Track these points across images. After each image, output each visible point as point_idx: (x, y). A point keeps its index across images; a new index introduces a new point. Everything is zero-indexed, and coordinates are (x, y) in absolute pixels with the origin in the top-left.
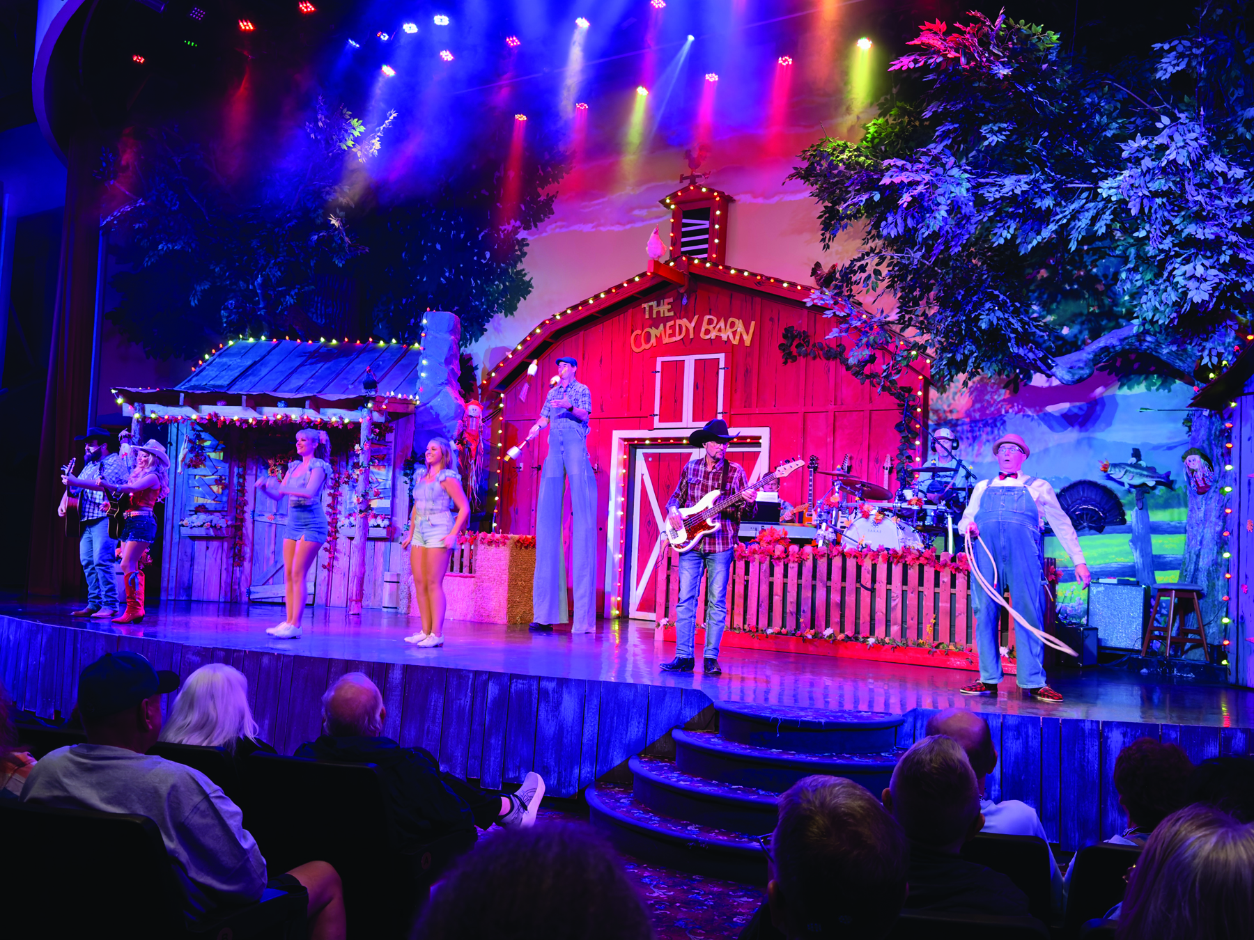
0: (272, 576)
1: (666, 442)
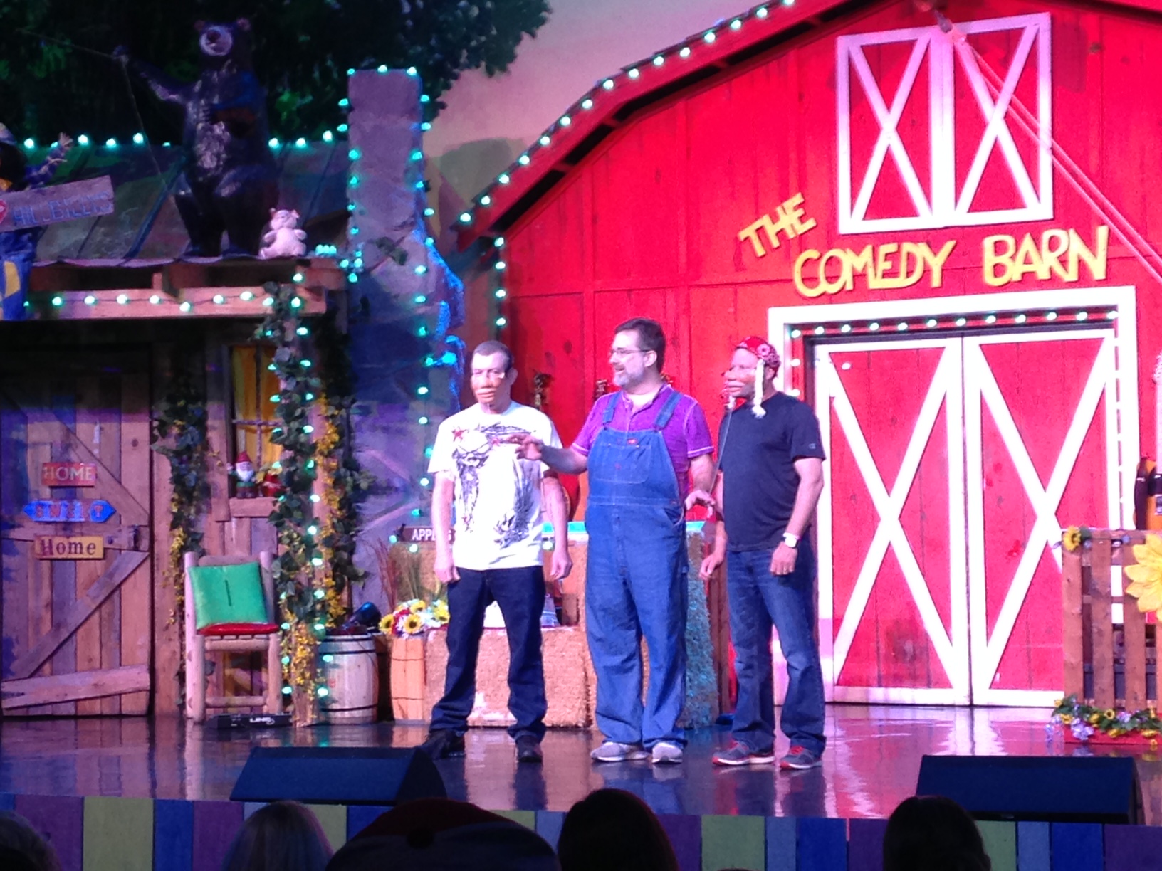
0: (50, 657)
1: (888, 328)
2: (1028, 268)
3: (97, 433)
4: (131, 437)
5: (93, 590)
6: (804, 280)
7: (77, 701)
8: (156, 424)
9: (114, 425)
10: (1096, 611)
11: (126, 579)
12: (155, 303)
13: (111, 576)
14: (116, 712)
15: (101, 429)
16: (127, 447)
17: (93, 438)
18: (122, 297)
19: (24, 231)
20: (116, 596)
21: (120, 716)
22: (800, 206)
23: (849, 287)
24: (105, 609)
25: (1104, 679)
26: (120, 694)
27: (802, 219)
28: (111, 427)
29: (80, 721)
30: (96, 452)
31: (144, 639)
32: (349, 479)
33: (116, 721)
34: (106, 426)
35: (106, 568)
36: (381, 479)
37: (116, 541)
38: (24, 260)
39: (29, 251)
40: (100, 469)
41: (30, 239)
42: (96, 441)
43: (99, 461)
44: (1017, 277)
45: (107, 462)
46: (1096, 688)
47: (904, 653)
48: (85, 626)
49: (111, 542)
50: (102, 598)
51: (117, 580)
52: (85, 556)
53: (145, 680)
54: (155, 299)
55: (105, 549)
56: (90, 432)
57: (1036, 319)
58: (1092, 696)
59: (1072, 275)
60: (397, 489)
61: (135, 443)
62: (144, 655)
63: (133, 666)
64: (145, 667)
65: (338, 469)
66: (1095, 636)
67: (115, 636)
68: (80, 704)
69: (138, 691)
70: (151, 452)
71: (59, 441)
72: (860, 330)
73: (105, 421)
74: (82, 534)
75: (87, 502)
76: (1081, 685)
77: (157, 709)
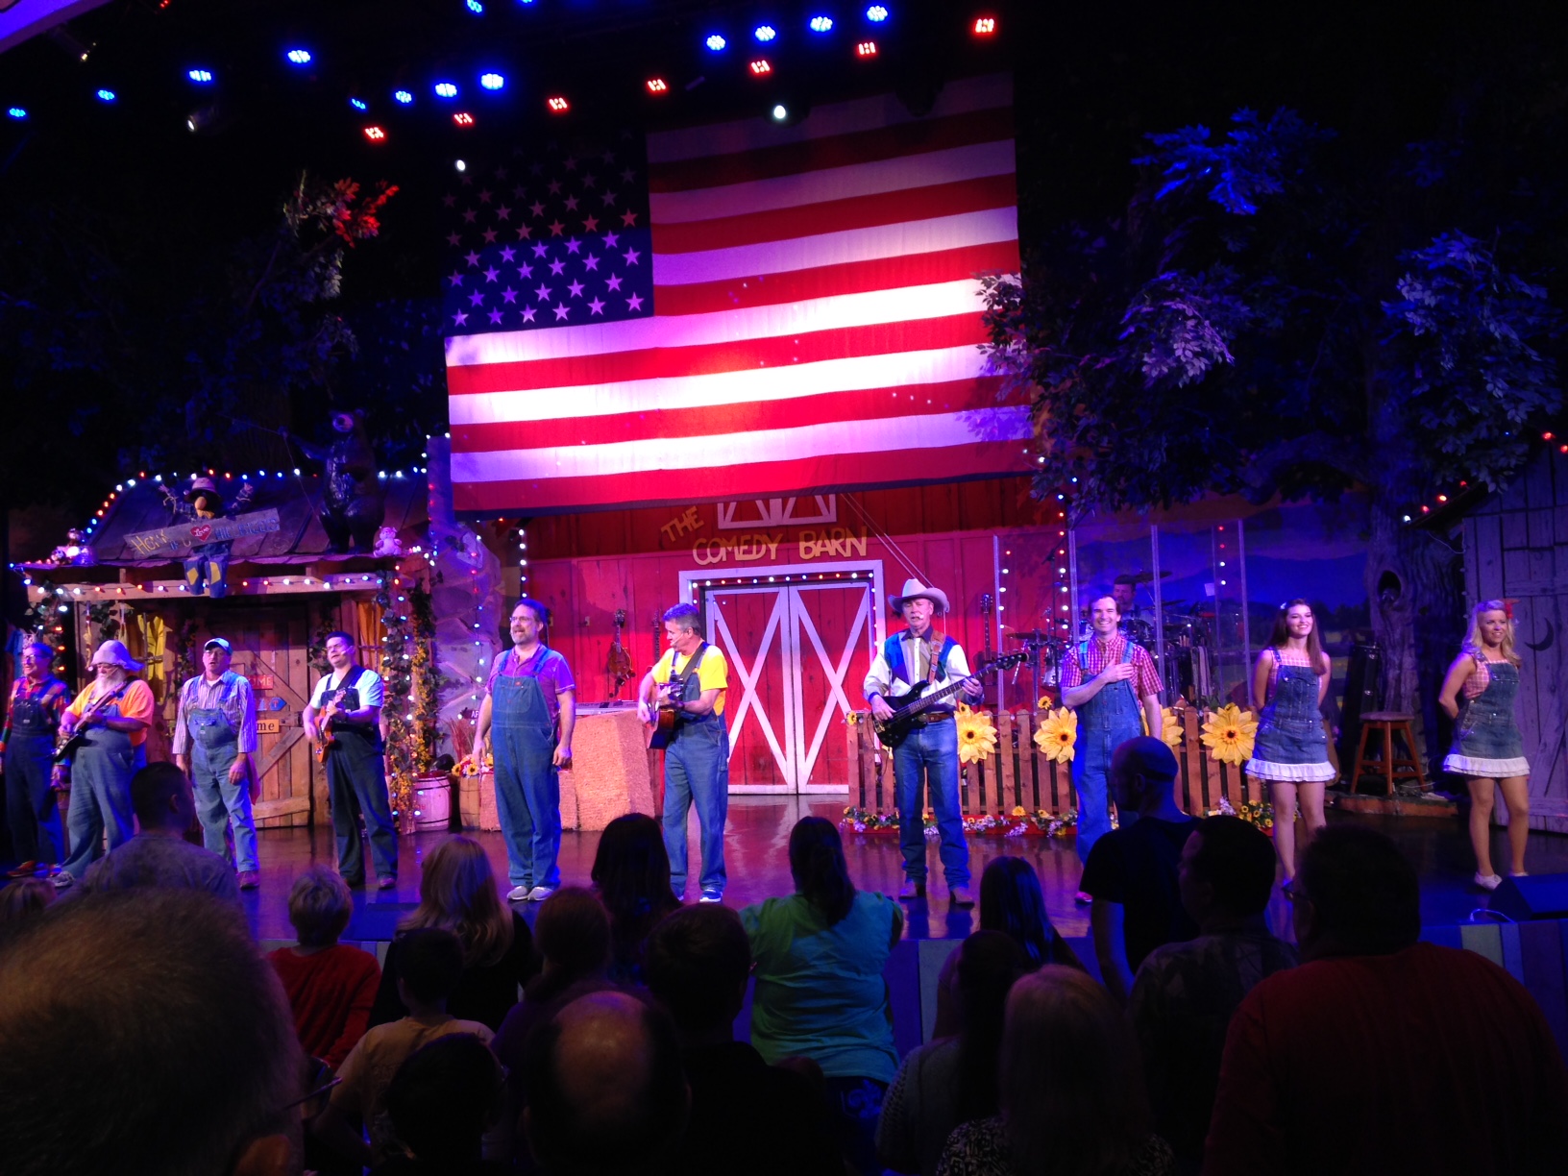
1: (747, 582)
2: (824, 549)
3: (273, 657)
4: (295, 659)
5: (272, 752)
6: (698, 555)
7: (264, 819)
8: (311, 650)
9: (285, 651)
10: (866, 758)
11: (293, 745)
12: (307, 584)
13: (284, 742)
14: (290, 824)
15: (276, 654)
16: (292, 664)
17: (271, 659)
18: (286, 581)
19: (222, 543)
20: (288, 755)
21: (292, 827)
22: (696, 513)
23: (724, 559)
24: (281, 763)
25: (871, 797)
26: (291, 814)
27: (697, 521)
28: (282, 653)
29: (267, 831)
30: (273, 668)
31: (306, 780)
32: (433, 680)
33: (289, 830)
34: (279, 652)
35: (281, 737)
36: (453, 680)
37: (287, 721)
38: (223, 561)
39: (226, 554)
40: (276, 678)
41: (226, 547)
42: (273, 661)
43: (276, 673)
44: (818, 554)
45: (280, 674)
46: (867, 802)
47: (760, 765)
48: (269, 773)
49: (284, 722)
50: (278, 757)
51: (289, 744)
52: (268, 731)
53: (307, 805)
54: (307, 581)
55: (280, 727)
56: (269, 657)
57: (829, 577)
58: (864, 806)
59: (848, 553)
60: (462, 684)
61: (298, 662)
62: (306, 790)
63: (299, 796)
64: (307, 797)
65: (426, 673)
66: (866, 773)
67: (287, 778)
68: (266, 821)
69: (303, 811)
70: (308, 667)
71: (249, 663)
72: (731, 583)
73: (278, 649)
74: (265, 718)
75: (268, 698)
76: (859, 800)
77: (315, 822)
